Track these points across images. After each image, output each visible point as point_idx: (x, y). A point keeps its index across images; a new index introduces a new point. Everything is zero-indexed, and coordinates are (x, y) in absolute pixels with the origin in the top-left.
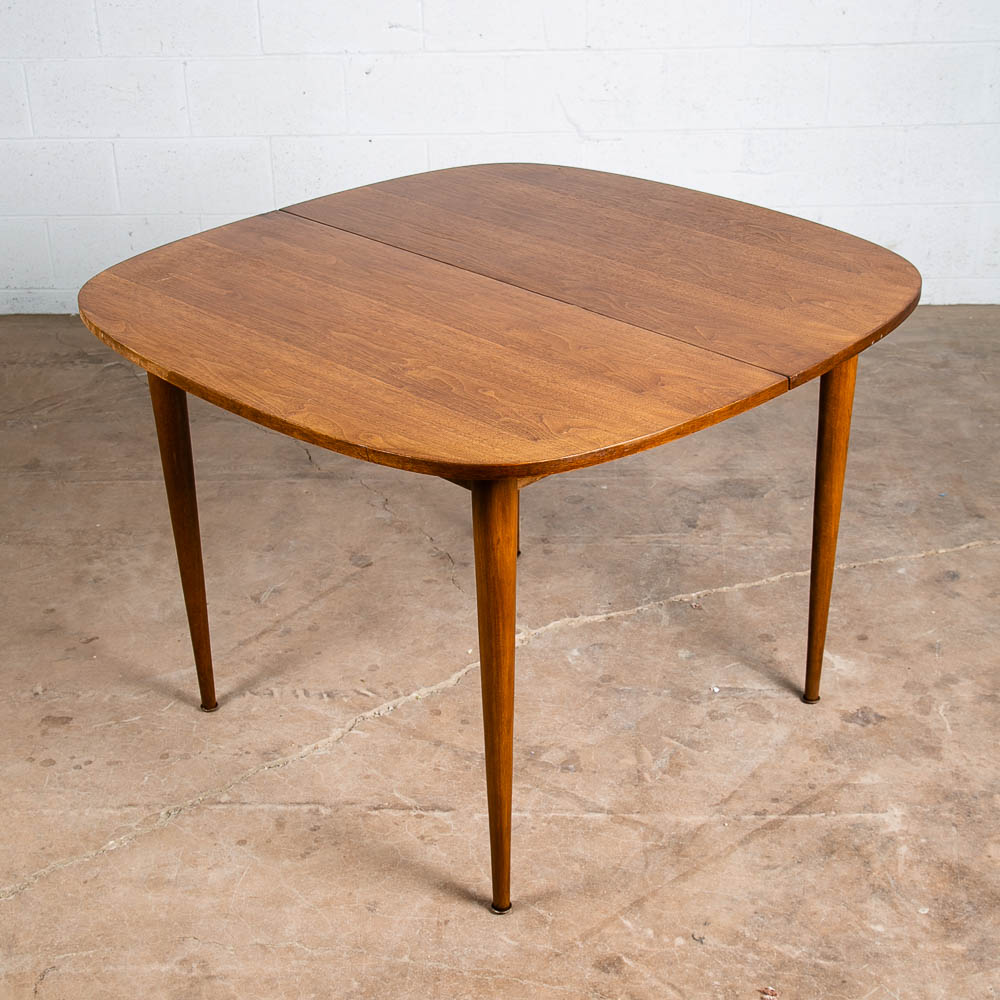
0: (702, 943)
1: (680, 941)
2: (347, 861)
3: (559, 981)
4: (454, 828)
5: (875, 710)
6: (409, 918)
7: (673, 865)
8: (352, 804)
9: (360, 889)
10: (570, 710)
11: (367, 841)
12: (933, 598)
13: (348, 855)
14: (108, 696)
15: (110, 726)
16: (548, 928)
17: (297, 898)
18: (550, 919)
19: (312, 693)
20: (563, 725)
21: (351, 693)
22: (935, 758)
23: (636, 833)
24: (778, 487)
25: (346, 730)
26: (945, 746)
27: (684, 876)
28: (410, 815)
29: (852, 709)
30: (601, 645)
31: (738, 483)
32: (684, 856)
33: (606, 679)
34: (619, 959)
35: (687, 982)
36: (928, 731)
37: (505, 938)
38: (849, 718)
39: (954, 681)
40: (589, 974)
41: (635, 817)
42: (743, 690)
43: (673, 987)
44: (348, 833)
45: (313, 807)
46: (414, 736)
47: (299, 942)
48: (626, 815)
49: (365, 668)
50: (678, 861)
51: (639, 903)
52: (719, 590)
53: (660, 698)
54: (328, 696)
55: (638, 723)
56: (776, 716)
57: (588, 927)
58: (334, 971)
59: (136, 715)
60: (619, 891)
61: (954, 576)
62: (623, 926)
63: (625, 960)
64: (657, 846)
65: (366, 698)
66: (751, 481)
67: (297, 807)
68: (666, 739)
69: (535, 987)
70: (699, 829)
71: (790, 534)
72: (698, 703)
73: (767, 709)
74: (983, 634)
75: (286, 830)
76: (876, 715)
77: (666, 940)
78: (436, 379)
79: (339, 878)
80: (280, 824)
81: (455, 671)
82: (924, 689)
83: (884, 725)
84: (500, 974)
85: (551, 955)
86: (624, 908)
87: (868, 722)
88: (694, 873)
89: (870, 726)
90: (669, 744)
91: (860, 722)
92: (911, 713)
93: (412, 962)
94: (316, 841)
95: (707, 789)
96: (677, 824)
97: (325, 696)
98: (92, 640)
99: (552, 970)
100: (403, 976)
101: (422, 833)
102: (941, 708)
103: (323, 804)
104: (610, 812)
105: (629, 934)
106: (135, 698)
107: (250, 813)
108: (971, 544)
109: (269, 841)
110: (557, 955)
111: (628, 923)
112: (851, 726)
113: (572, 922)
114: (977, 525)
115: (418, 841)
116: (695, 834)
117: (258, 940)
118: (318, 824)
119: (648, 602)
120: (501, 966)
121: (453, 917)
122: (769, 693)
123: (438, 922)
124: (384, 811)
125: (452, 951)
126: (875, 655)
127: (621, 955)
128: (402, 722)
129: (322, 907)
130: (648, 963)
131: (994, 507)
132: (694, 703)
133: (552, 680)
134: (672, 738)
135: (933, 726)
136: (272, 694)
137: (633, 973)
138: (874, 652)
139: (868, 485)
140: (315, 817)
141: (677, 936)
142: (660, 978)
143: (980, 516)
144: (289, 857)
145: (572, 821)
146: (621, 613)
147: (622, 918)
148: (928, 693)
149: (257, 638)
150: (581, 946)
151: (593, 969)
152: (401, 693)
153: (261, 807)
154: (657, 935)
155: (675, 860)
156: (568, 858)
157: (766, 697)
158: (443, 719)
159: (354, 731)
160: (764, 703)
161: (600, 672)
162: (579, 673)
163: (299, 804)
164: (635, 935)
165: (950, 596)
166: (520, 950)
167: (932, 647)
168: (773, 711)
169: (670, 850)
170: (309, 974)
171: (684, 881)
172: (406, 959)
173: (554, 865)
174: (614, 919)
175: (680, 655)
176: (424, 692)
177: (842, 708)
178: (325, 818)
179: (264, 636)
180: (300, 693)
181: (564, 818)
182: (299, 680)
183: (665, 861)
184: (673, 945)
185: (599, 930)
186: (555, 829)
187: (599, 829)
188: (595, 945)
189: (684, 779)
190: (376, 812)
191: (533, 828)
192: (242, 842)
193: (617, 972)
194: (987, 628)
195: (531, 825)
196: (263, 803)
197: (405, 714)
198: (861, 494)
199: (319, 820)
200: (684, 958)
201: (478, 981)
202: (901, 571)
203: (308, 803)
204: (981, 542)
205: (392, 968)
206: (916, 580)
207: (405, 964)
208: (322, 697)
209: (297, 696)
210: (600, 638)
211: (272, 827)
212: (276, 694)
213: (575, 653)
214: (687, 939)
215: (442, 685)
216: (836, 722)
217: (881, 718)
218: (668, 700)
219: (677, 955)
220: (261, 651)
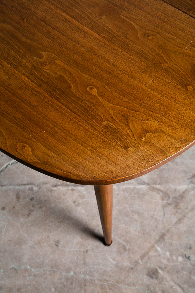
0: (189, 260)
1: (180, 259)
2: (46, 217)
3: (134, 284)
4: (87, 196)
6: (72, 249)
7: (175, 214)
8: (46, 184)
9: (52, 234)
11: (53, 205)
13: (46, 214)
16: (127, 253)
17: (27, 240)
18: (128, 247)
23: (159, 196)
27: (179, 221)
28: (69, 189)
32: (179, 209)
34: (157, 270)
35: (184, 283)
37: (111, 260)
40: (146, 280)
41: (158, 186)
43: (180, 286)
44: (45, 201)
45: (30, 186)
47: (30, 265)
48: (154, 186)
50: (177, 212)
51: (162, 237)
57: (143, 252)
58: (44, 282)
60: (154, 230)
62: (157, 251)
63: (160, 271)
64: (168, 203)
67: (24, 187)
69: (124, 288)
70: (184, 192)
75: (20, 201)
77: (175, 258)
78: (61, 76)
79: (43, 227)
80: (18, 198)
84: (110, 281)
85: (129, 269)
86: (157, 240)
88: (183, 219)
93: (75, 276)
94: (33, 206)
95: (186, 169)
96: (175, 190)
99: (130, 278)
100: (72, 284)
101: (74, 200)
103: (34, 185)
104: (148, 184)
105: (160, 255)
107: (6, 191)
109: (14, 207)
110: (132, 269)
111: (159, 249)
113: (137, 249)
115: (73, 204)
116: (182, 196)
117: (13, 266)
118: (33, 196)
120: (110, 276)
121: (89, 248)
123: (84, 252)
124: (58, 187)
125: (90, 269)
127: (157, 268)
129: (37, 245)
130: (168, 272)
137: (163, 278)
140: (31, 192)
141: (179, 255)
142: (173, 281)
144: (23, 216)
145: (133, 190)
147: (156, 246)
150: (141, 263)
151: (147, 277)
153: (10, 187)
154: (171, 255)
155: (175, 211)
156: (133, 211)
163: (25, 185)
164: (162, 256)
166: (117, 266)
169: (173, 205)
170: (34, 285)
171: (180, 223)
172: (72, 273)
173: (127, 216)
174: (153, 246)
178: (36, 193)
181: (130, 188)
183: (171, 212)
184: (177, 261)
185: (148, 253)
186: (127, 195)
187: (144, 194)
188: (147, 262)
189: (177, 164)
190: (55, 188)
191: (118, 195)
192: (3, 209)
193: (157, 278)
195: (117, 193)
196: (10, 185)
199: (33, 194)
200: (183, 269)
201: (101, 285)
203: (28, 184)
205: (67, 279)
207: (72, 276)
211: (15, 199)
214: (183, 257)
219: (180, 267)
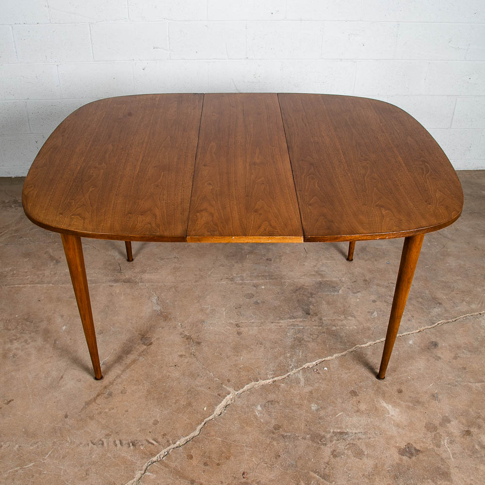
5: (414, 445)
10: (260, 452)
12: (428, 360)
14: (17, 446)
15: (17, 471)
19: (124, 442)
20: (258, 465)
21: (145, 442)
22: (449, 480)
24: (345, 286)
25: (143, 472)
26: (452, 471)
29: (403, 445)
30: (271, 402)
31: (326, 282)
33: (277, 427)
36: (442, 459)
38: (402, 452)
39: (449, 421)
42: (347, 433)
46: (179, 476)
49: (151, 422)
52: (326, 359)
53: (306, 441)
54: (133, 445)
55: (296, 462)
56: (366, 453)
59: (30, 461)
61: (435, 345)
65: (152, 447)
66: (332, 282)
68: (312, 474)
71: (355, 317)
72: (326, 444)
73: (360, 447)
74: (456, 385)
76: (415, 449)
81: (199, 424)
82: (435, 428)
83: (421, 456)
87: (412, 454)
89: (414, 458)
90: (314, 478)
91: (409, 455)
92: (432, 446)
97: (131, 445)
98: (10, 401)
102: (446, 441)
106: (31, 448)
108: (439, 322)
112: (404, 458)
114: (439, 309)
119: (292, 369)
122: (360, 435)
126: (408, 403)
128: (173, 465)
131: (445, 297)
132: (323, 444)
133: (249, 429)
134: (315, 472)
135: (444, 456)
136: (103, 444)
138: (407, 401)
139: (386, 284)
143: (440, 304)
146: (280, 378)
148: (438, 431)
149: (95, 399)
152: (171, 442)
157: (359, 439)
158: (194, 462)
159: (147, 473)
160: (358, 443)
161: (273, 422)
162: (263, 424)
165: (436, 359)
167: (434, 397)
168: (364, 450)
175: (312, 408)
176: (182, 441)
177: (397, 445)
179: (98, 398)
180: (118, 442)
182: (117, 433)
194: (457, 381)
197: (174, 459)
198: (384, 290)
202: (411, 342)
204: (443, 321)
206: (418, 348)
208: (130, 446)
209: (116, 445)
210: (271, 397)
212: (105, 444)
213: (259, 408)
215: (192, 435)
216: (396, 456)
217: (418, 451)
218: (310, 443)
220: (97, 409)
